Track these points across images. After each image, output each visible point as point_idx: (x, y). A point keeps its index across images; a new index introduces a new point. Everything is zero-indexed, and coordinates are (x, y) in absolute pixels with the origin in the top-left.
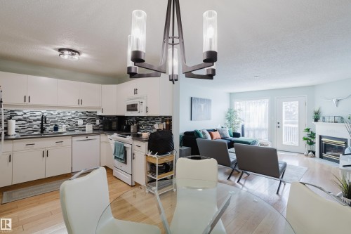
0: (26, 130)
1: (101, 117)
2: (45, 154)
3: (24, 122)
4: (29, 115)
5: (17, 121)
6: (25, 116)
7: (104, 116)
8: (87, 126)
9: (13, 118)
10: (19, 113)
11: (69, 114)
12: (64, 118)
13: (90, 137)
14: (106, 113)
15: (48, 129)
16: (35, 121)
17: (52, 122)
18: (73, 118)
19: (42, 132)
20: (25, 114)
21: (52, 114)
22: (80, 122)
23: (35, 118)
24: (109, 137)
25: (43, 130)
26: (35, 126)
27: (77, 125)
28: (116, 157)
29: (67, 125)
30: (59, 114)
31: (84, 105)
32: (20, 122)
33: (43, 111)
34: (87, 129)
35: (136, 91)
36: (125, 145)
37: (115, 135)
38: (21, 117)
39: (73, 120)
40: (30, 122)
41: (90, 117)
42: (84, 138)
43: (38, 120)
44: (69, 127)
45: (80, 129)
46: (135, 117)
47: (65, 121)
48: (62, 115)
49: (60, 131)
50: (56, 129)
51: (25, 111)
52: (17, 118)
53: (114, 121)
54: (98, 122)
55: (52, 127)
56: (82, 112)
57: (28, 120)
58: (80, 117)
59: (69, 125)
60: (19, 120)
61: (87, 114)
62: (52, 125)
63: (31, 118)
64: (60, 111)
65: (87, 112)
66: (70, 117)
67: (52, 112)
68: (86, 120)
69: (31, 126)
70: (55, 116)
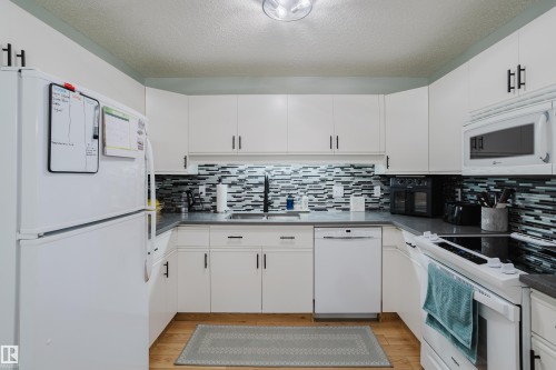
0: (243, 203)
1: (385, 179)
2: (261, 261)
3: (240, 188)
4: (246, 174)
5: (230, 185)
6: (241, 177)
7: (394, 176)
8: (352, 198)
9: (224, 180)
10: (233, 171)
11: (315, 172)
12: (305, 181)
13: (356, 232)
14: (396, 169)
15: (276, 203)
16: (256, 185)
17: (283, 189)
18: (323, 181)
19: (266, 210)
20: (241, 172)
21: (283, 174)
22: (338, 191)
23: (256, 181)
24: (407, 236)
25: (267, 205)
26: (256, 197)
27: (331, 197)
28: (431, 319)
29: (312, 197)
30: (295, 172)
31: (344, 149)
32: (234, 189)
33: (268, 168)
34: (352, 206)
35: (515, 79)
36: (479, 297)
37: (429, 239)
38: (235, 179)
39: (323, 185)
40: (249, 188)
41: (360, 178)
42: (341, 232)
43: (260, 184)
44: (316, 200)
45: (337, 206)
46: (499, 180)
47: (307, 187)
48: (301, 174)
49: (297, 208)
50: (290, 204)
51: (241, 168)
52: (229, 180)
53: (421, 189)
54: (377, 192)
55: (284, 200)
56: (342, 168)
57: (245, 185)
58: (337, 179)
59: (316, 196)
60: (233, 184)
61: (353, 170)
62: (284, 195)
63: (250, 181)
64: (297, 167)
65: (352, 166)
66: (317, 179)
67: (283, 169)
68: (351, 185)
69: (249, 197)
70: (288, 177)
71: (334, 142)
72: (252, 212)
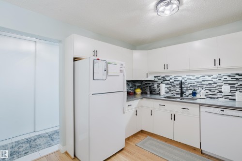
0: (172, 92)
2: (173, 117)
3: (170, 86)
4: (173, 80)
5: (166, 84)
6: (171, 81)
8: (237, 93)
9: (163, 82)
10: (168, 79)
12: (203, 83)
13: (227, 112)
15: (187, 93)
16: (177, 85)
17: (191, 86)
18: (215, 83)
19: (181, 96)
20: (171, 79)
21: (191, 79)
22: (226, 89)
25: (182, 93)
26: (178, 90)
27: (220, 92)
29: (208, 91)
30: (198, 78)
32: (168, 86)
33: (183, 77)
34: (236, 98)
38: (168, 82)
39: (215, 85)
40: (174, 86)
42: (218, 110)
44: (210, 93)
45: (226, 97)
47: (205, 86)
48: (201, 79)
49: (198, 96)
50: (194, 94)
51: (171, 77)
52: (166, 82)
55: (191, 91)
56: (229, 76)
57: (173, 84)
58: (226, 82)
59: (210, 90)
60: (168, 84)
61: (237, 77)
62: (191, 90)
63: (175, 83)
64: (199, 76)
65: (237, 74)
66: (211, 82)
67: (191, 77)
68: (236, 86)
69: (175, 89)
70: (194, 81)
71: (217, 62)
72: (176, 96)
